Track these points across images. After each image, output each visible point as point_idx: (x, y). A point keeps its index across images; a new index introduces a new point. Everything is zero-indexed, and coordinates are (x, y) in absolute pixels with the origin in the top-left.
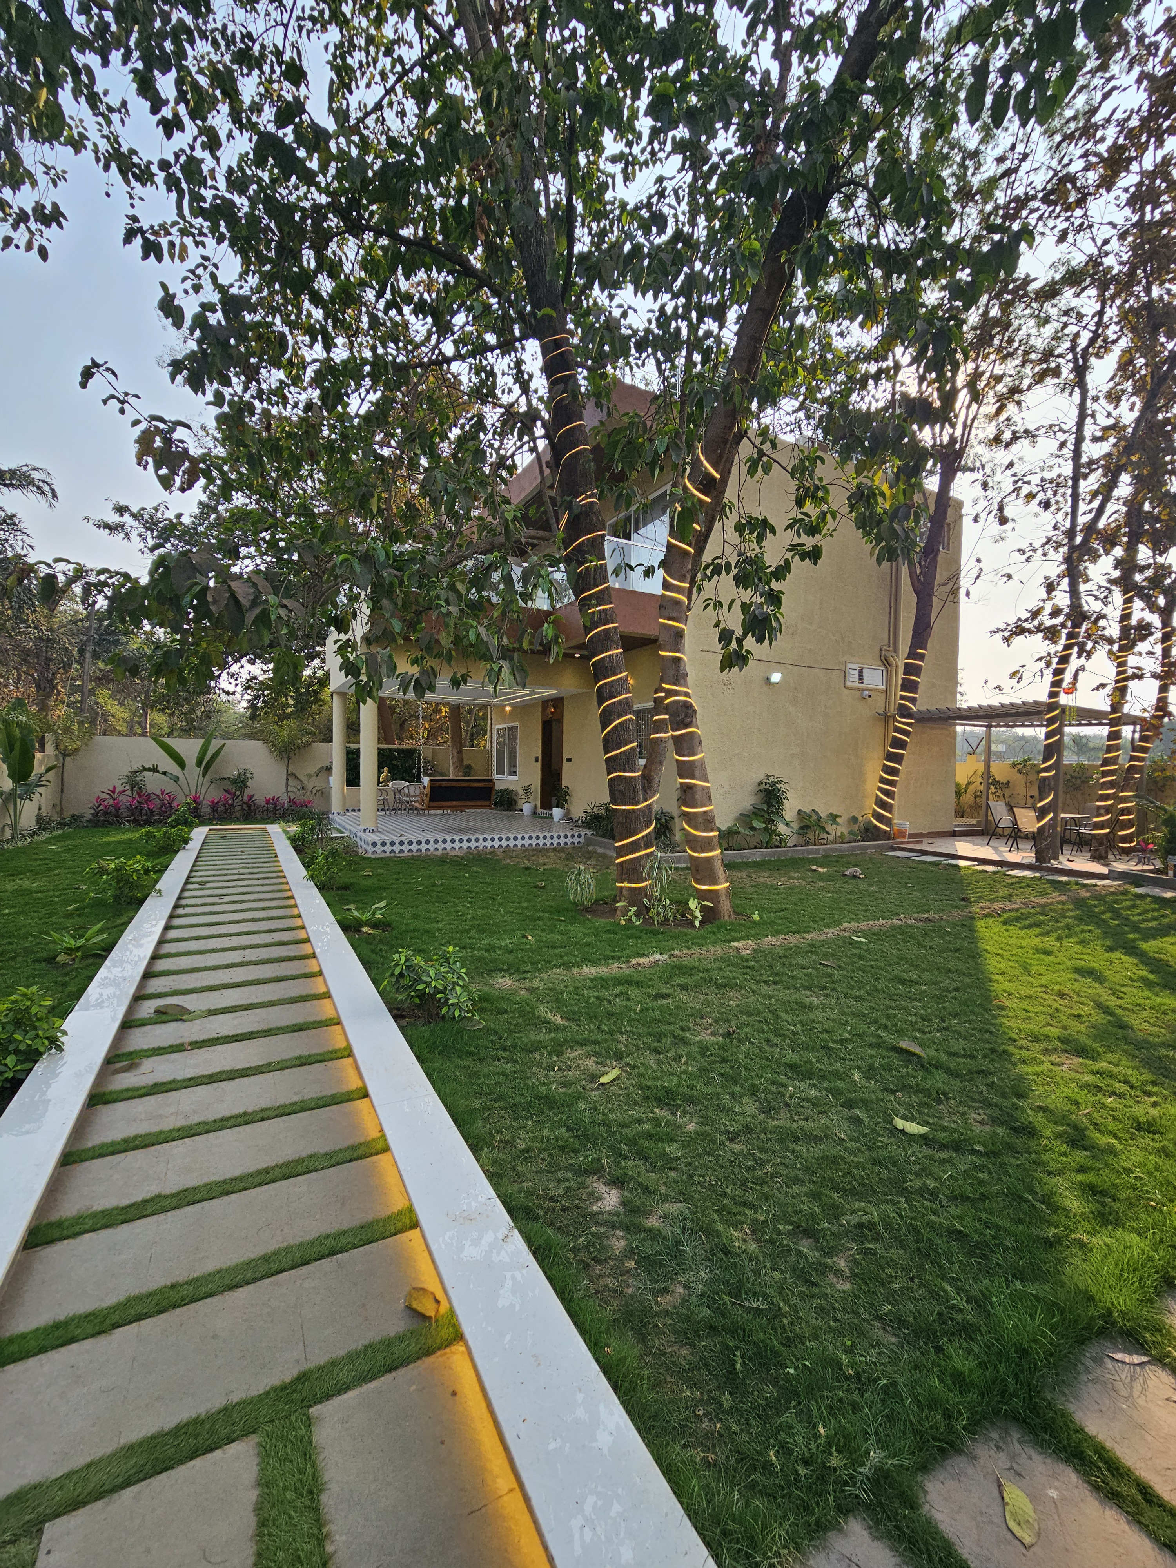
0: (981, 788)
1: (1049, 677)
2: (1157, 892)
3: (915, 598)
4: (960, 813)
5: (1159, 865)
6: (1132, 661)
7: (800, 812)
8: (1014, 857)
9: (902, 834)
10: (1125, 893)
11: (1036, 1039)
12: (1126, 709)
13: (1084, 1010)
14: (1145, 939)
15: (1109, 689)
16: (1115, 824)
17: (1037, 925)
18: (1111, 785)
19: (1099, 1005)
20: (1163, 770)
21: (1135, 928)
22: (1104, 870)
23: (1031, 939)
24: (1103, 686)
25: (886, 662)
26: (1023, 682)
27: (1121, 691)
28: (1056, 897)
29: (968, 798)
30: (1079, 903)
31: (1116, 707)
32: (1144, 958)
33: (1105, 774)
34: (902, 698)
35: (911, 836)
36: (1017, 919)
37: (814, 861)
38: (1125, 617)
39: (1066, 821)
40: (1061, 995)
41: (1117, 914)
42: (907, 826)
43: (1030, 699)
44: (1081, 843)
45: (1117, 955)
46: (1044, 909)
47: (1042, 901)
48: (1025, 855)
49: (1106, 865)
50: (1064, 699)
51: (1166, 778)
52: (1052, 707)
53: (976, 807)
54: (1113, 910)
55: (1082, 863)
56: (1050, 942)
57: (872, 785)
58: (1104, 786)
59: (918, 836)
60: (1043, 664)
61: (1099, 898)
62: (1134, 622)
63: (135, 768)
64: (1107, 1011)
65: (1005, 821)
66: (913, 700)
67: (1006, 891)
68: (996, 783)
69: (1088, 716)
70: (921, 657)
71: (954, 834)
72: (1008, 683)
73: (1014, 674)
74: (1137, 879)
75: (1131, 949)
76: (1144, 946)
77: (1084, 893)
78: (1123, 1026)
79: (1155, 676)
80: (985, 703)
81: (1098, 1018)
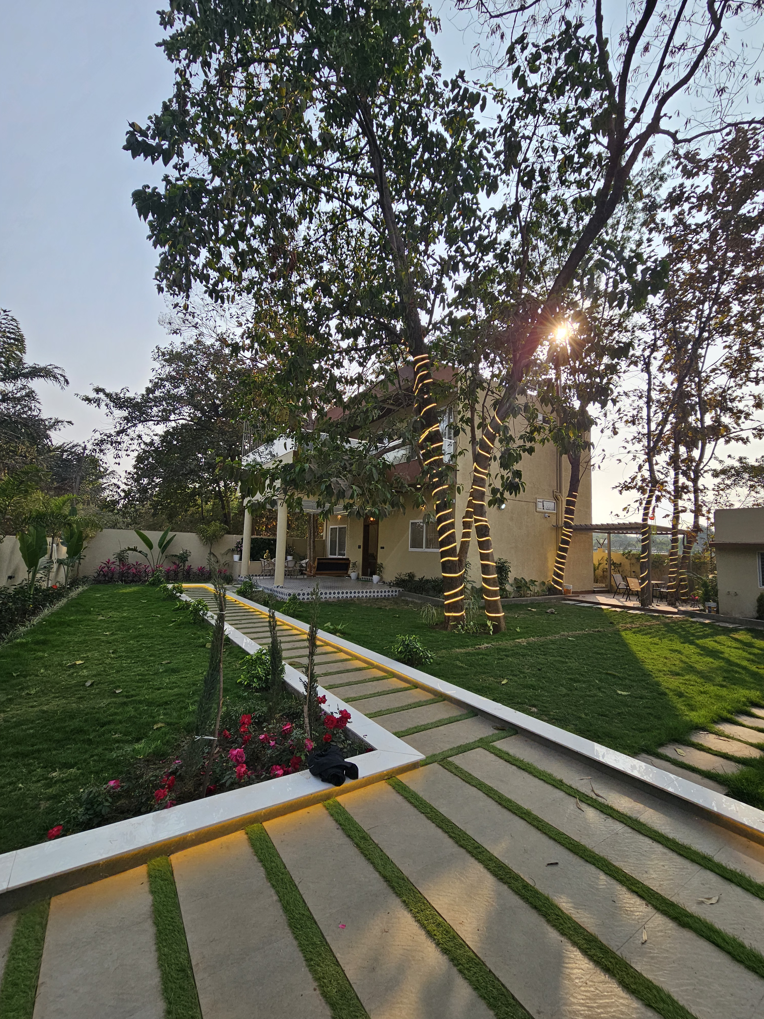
0: (607, 566)
1: (642, 512)
2: (701, 620)
3: (570, 466)
4: (596, 581)
5: (702, 608)
6: (680, 503)
7: (515, 579)
8: (629, 604)
9: (568, 591)
10: (687, 621)
11: (660, 671)
12: (680, 527)
13: (677, 663)
14: (698, 639)
15: (671, 517)
16: (679, 586)
17: (650, 633)
18: (675, 566)
19: (682, 661)
20: (700, 558)
21: (693, 635)
22: (676, 610)
23: (647, 639)
24: (668, 515)
25: (556, 498)
26: (630, 513)
27: (676, 518)
28: (654, 622)
29: (599, 572)
30: (666, 625)
31: (675, 526)
32: (697, 646)
33: (672, 560)
34: (566, 518)
35: (573, 593)
36: (640, 631)
37: (527, 605)
38: (676, 482)
39: (653, 585)
40: (666, 658)
41: (684, 630)
42: (571, 587)
43: (633, 521)
44: (662, 597)
45: (686, 645)
46: (650, 627)
47: (649, 624)
48: (633, 603)
49: (676, 607)
50: (650, 522)
51: (701, 563)
52: (644, 526)
53: (604, 577)
54: (681, 628)
55: (664, 607)
56: (656, 640)
57: (551, 565)
58: (672, 566)
59: (577, 593)
60: (638, 504)
61: (674, 622)
62: (680, 484)
63: (123, 549)
64: (685, 663)
65: (622, 585)
66: (572, 519)
67: (630, 620)
68: (614, 564)
69: (662, 530)
70: (575, 497)
71: (594, 592)
72: (622, 514)
73: (624, 509)
74: (692, 614)
75: (692, 643)
76: (697, 642)
77: (667, 621)
78: (692, 667)
79: (691, 511)
80: (610, 522)
81: (682, 665)
